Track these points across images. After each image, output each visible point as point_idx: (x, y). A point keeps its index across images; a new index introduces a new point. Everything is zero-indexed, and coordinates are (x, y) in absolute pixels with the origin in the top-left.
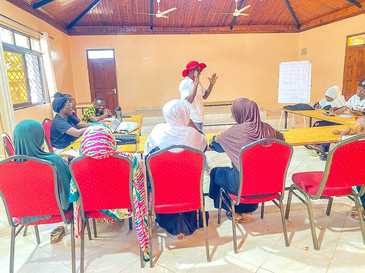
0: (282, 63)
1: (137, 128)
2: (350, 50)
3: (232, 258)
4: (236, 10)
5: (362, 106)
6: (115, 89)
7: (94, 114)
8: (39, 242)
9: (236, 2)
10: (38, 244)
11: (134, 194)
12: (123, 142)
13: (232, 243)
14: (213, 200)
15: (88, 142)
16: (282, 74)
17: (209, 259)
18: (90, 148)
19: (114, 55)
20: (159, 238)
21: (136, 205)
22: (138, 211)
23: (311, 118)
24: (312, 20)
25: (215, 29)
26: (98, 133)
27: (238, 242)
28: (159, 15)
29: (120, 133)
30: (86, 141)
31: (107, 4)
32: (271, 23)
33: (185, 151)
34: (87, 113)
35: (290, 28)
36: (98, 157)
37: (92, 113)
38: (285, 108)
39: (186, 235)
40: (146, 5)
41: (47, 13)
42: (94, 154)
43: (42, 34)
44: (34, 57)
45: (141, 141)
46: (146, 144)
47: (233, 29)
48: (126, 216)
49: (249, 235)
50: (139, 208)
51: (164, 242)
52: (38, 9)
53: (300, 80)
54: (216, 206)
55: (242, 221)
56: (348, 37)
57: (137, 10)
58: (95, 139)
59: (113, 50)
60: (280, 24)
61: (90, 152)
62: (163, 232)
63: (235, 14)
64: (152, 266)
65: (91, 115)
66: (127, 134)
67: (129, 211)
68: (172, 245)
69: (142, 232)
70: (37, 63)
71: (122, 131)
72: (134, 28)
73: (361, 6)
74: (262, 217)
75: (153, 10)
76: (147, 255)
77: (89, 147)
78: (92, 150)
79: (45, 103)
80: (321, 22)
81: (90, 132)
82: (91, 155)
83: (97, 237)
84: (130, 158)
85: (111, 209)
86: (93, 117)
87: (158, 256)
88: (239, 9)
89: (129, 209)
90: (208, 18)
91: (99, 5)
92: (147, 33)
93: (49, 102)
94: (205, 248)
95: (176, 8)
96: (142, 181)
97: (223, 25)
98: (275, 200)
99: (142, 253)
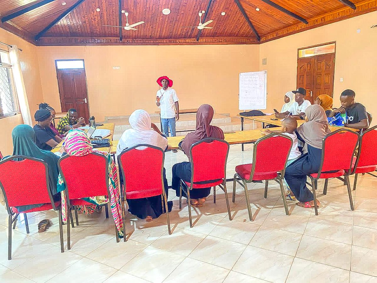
0: (242, 74)
1: (109, 135)
2: (301, 61)
3: (188, 230)
4: (200, 24)
5: (300, 111)
6: (86, 99)
7: (68, 124)
8: (28, 232)
9: (200, 16)
10: (27, 233)
11: (110, 183)
12: (99, 145)
13: (189, 221)
14: (175, 190)
15: (69, 145)
16: (242, 84)
17: (170, 233)
18: (72, 149)
19: (84, 66)
20: (132, 222)
21: (111, 192)
22: (113, 197)
23: (264, 123)
24: (269, 33)
25: (182, 41)
26: (75, 137)
27: (193, 221)
28: (127, 28)
29: (95, 139)
30: (67, 145)
31: (76, 16)
32: (234, 35)
33: (148, 149)
34: (61, 123)
35: (251, 40)
36: (79, 154)
37: (65, 122)
38: (241, 114)
39: (153, 218)
40: (114, 17)
41: (15, 26)
42: (76, 153)
43: (11, 47)
44: (3, 69)
45: (113, 144)
46: (118, 146)
47: (199, 41)
48: (103, 202)
49: (203, 215)
50: (114, 194)
51: (135, 225)
52: (7, 22)
53: (257, 89)
54: (178, 195)
55: (198, 206)
56: (299, 49)
57: (106, 23)
58: (73, 142)
59: (83, 60)
60: (242, 36)
61: (73, 152)
62: (135, 218)
63: (199, 28)
64: (125, 241)
65: (65, 124)
66: (100, 139)
67: (105, 198)
68: (142, 226)
69: (116, 213)
70: (6, 75)
71: (97, 137)
72: (104, 40)
73: (308, 23)
74: (215, 202)
75: (121, 23)
76: (122, 233)
77: (70, 149)
78: (73, 151)
79: (16, 114)
80: (277, 36)
81: (68, 138)
82: (74, 154)
83: (79, 225)
84: (105, 155)
85: (92, 196)
86: (68, 126)
87: (130, 234)
88: (203, 23)
89: (106, 196)
90: (174, 30)
91: (68, 17)
92: (116, 43)
93: (19, 113)
94: (167, 226)
95: (144, 22)
96: (115, 173)
97: (190, 37)
98: (221, 185)
99: (117, 231)
